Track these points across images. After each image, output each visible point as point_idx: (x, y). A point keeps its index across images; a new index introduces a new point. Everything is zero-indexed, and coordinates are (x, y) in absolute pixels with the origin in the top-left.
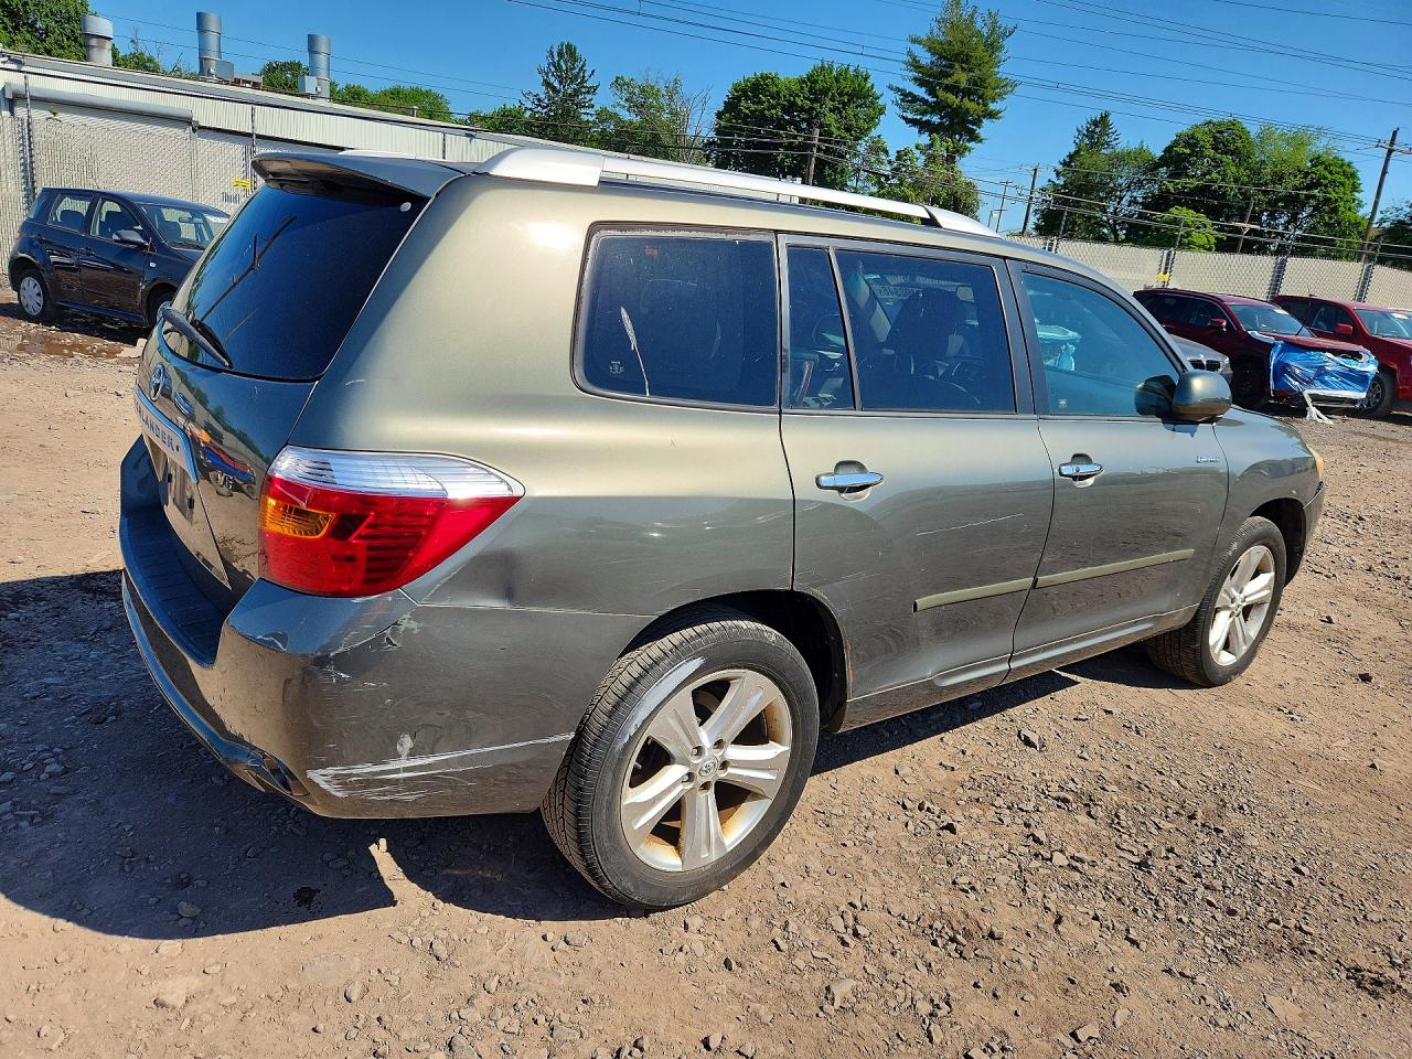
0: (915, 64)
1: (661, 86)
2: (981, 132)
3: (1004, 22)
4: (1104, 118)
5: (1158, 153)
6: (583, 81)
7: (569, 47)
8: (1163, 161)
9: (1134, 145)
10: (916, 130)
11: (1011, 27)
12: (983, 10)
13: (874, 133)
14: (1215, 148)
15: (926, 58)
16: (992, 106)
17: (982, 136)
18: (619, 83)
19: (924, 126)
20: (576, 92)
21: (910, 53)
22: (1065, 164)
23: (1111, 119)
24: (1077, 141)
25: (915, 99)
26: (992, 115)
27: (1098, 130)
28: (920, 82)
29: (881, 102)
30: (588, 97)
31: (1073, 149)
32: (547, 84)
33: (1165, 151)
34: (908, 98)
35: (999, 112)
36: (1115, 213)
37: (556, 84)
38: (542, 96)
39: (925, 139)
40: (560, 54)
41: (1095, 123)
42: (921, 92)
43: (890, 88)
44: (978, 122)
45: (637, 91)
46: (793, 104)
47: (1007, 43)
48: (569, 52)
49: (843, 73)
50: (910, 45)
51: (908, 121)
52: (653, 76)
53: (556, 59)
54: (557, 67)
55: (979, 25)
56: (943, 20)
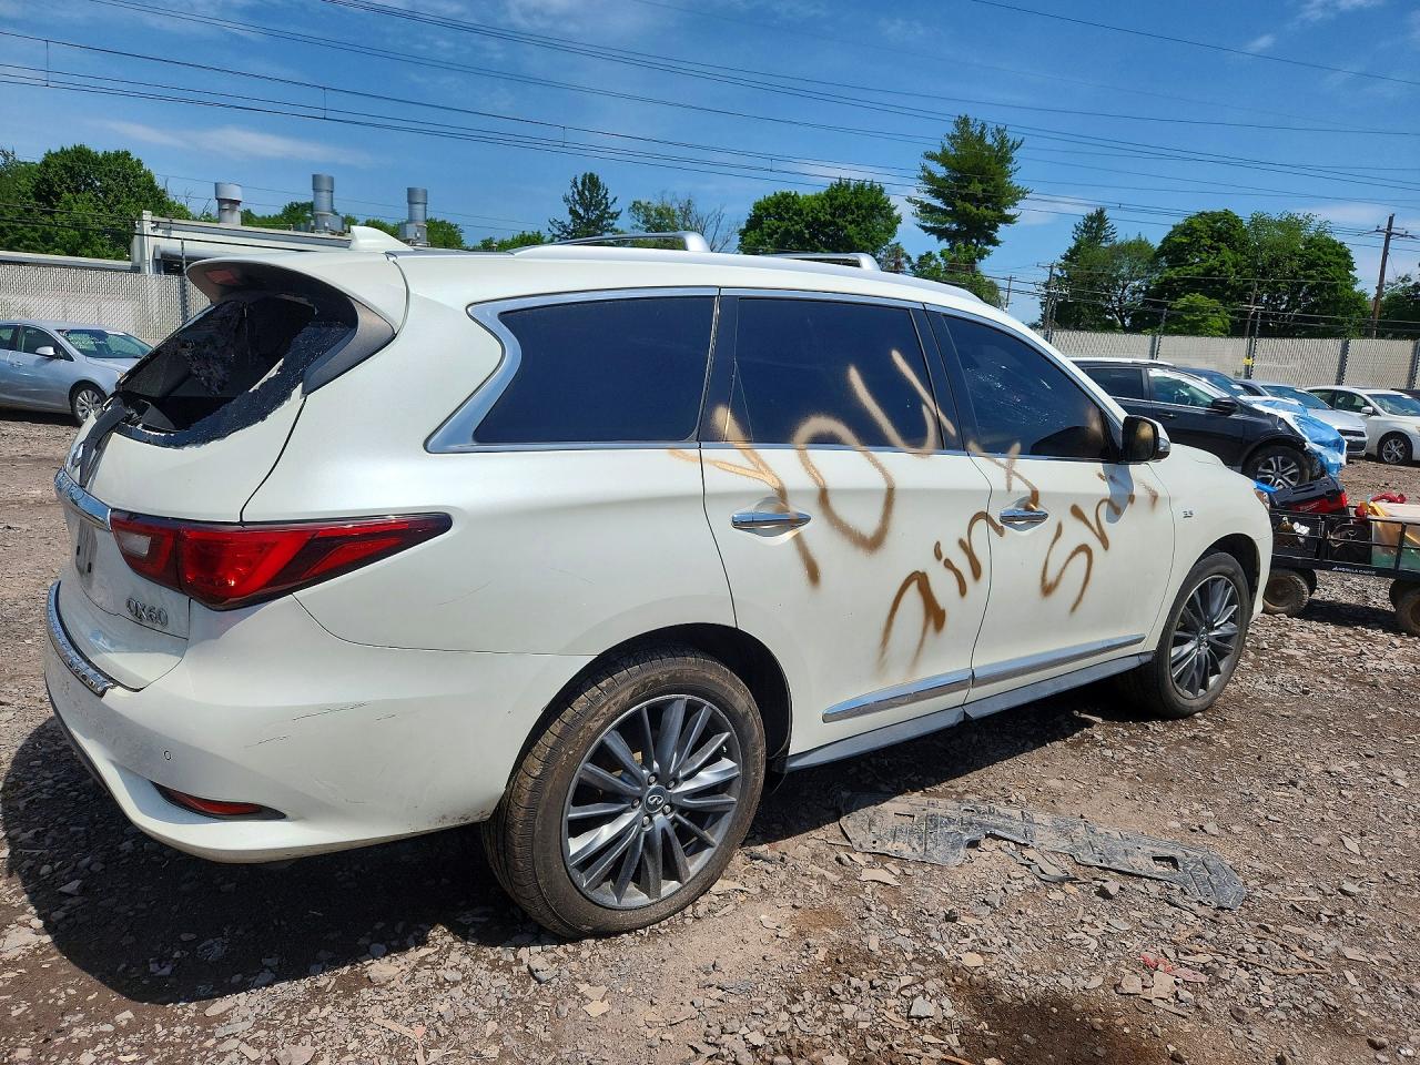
0: (930, 178)
1: (675, 206)
2: (998, 236)
4: (1100, 213)
5: (1156, 243)
6: (607, 206)
7: (591, 174)
8: (1162, 251)
9: (1132, 238)
10: (934, 237)
11: (1018, 140)
12: (991, 126)
13: (893, 241)
14: (1212, 238)
15: (940, 171)
16: (1007, 212)
17: (998, 238)
18: (636, 206)
19: (941, 234)
20: (601, 218)
21: (924, 169)
22: (1066, 258)
23: (1107, 214)
24: (1076, 236)
25: (933, 210)
26: (1009, 220)
27: (1094, 225)
28: (937, 194)
29: (896, 213)
30: (611, 221)
31: (1072, 244)
32: (573, 212)
33: (1163, 242)
34: (926, 209)
35: (1015, 216)
36: (1120, 301)
37: (581, 212)
38: (566, 223)
39: (945, 244)
40: (583, 184)
41: (1091, 218)
42: (937, 203)
43: (909, 200)
44: (995, 228)
45: (653, 213)
46: (816, 219)
47: (1017, 154)
48: (592, 182)
49: (860, 188)
51: (926, 229)
52: (668, 199)
53: (580, 188)
54: (581, 194)
55: (989, 140)
56: (954, 137)
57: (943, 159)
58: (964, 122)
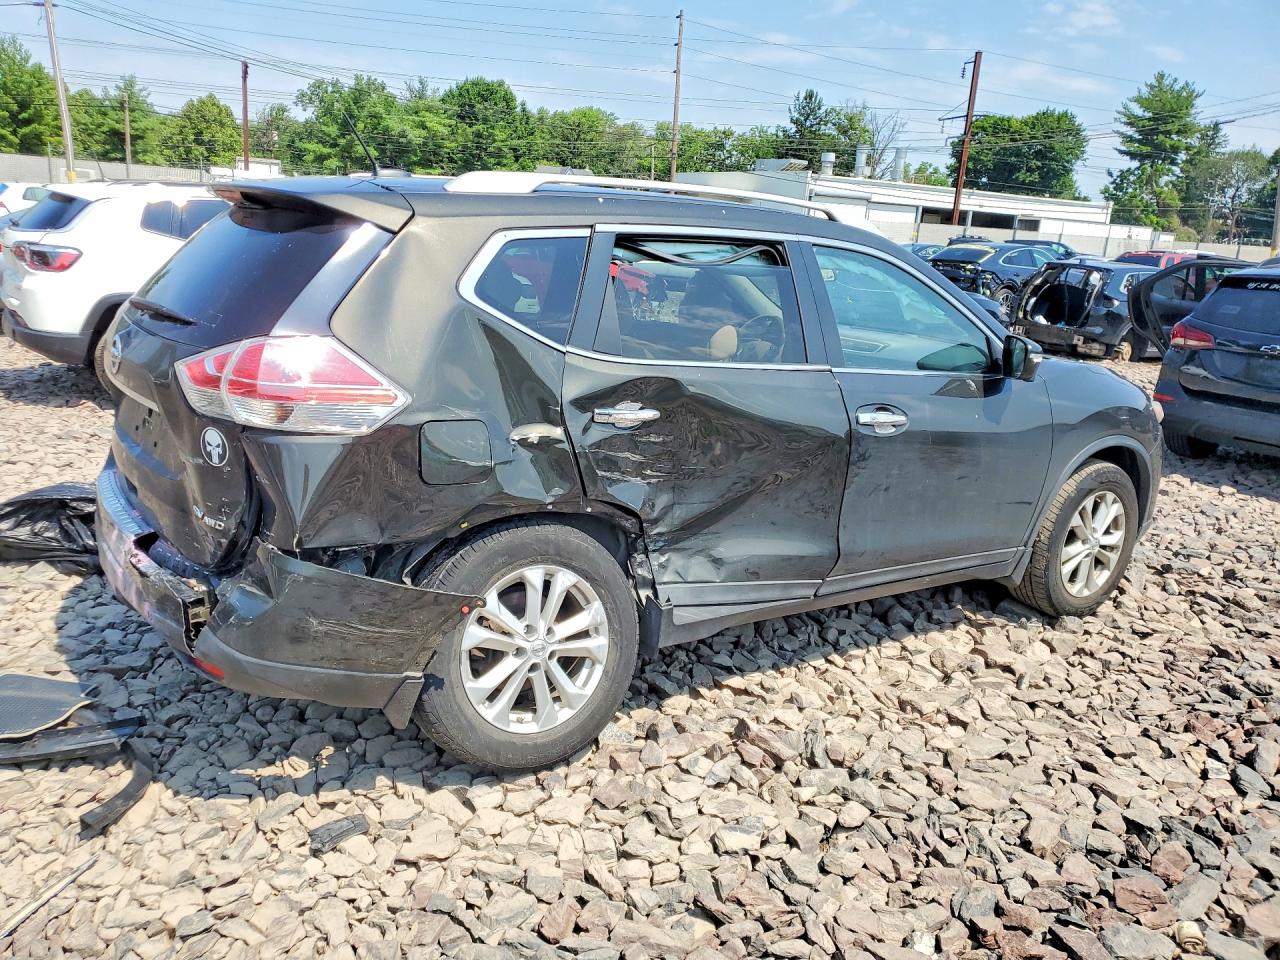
0: (1127, 114)
1: (857, 111)
3: (1198, 88)
4: (1216, 124)
5: (1269, 153)
7: (811, 91)
8: (1273, 161)
9: (1248, 147)
10: (1128, 157)
11: (1201, 91)
12: (1180, 80)
15: (1138, 111)
19: (1133, 156)
21: (1124, 107)
25: (1131, 139)
28: (1140, 132)
34: (1127, 139)
36: (1233, 198)
37: (803, 120)
39: (1135, 164)
40: (804, 98)
42: (1132, 132)
44: (1178, 153)
45: (842, 117)
47: (1197, 102)
48: (810, 96)
49: (1063, 116)
50: (1129, 103)
51: (1122, 152)
52: (851, 104)
56: (1152, 87)
57: (1138, 100)
58: (1161, 77)
